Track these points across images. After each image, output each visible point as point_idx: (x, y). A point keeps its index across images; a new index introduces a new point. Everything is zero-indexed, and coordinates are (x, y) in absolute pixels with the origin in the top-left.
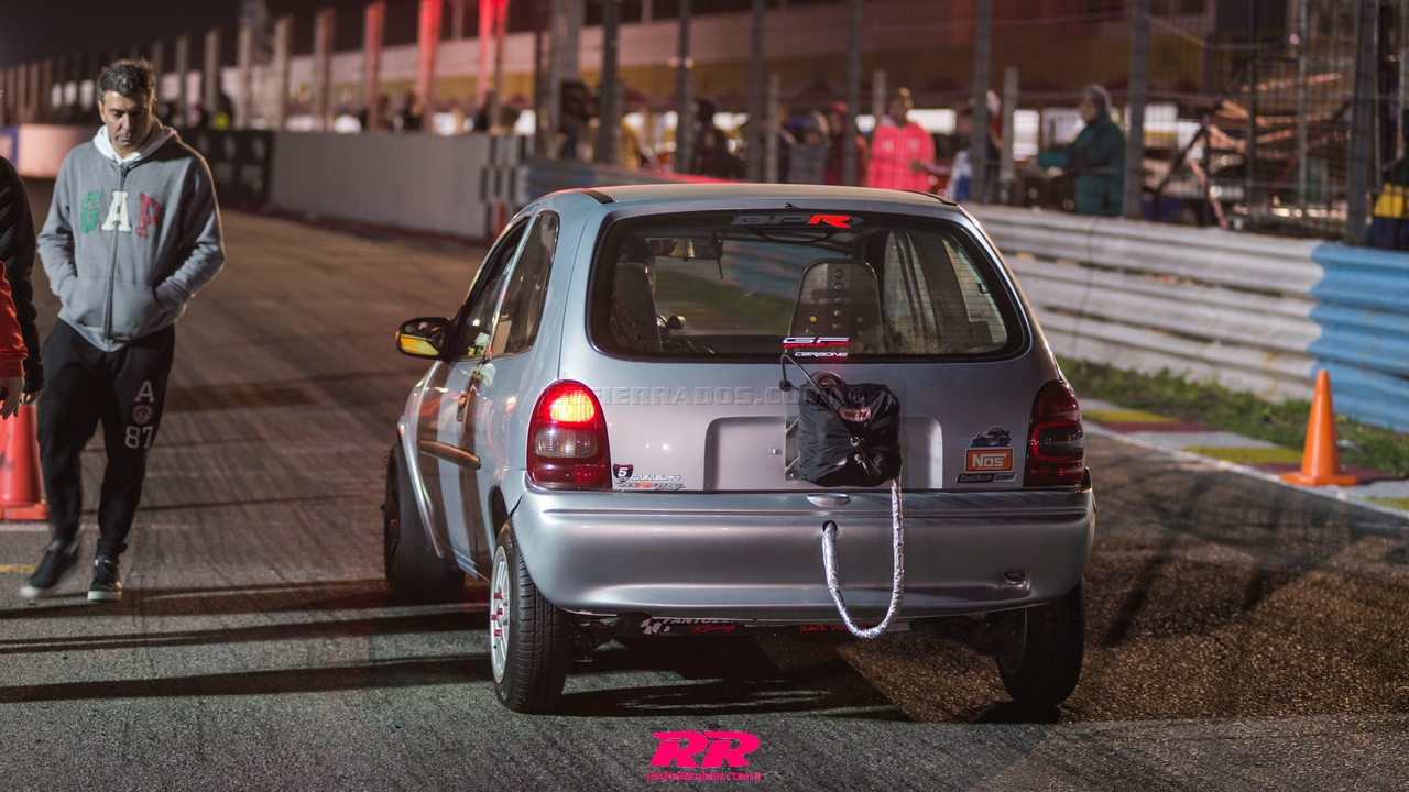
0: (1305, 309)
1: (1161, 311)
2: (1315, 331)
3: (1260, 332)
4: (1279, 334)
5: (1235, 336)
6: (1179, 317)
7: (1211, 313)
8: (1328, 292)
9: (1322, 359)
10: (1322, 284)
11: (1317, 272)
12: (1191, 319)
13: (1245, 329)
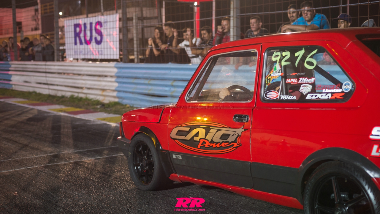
0: (113, 79)
1: (70, 82)
2: (116, 84)
3: (99, 85)
4: (105, 86)
5: (92, 87)
6: (75, 83)
7: (83, 82)
8: (120, 75)
9: (119, 91)
10: (117, 73)
11: (116, 70)
12: (78, 83)
13: (95, 85)
